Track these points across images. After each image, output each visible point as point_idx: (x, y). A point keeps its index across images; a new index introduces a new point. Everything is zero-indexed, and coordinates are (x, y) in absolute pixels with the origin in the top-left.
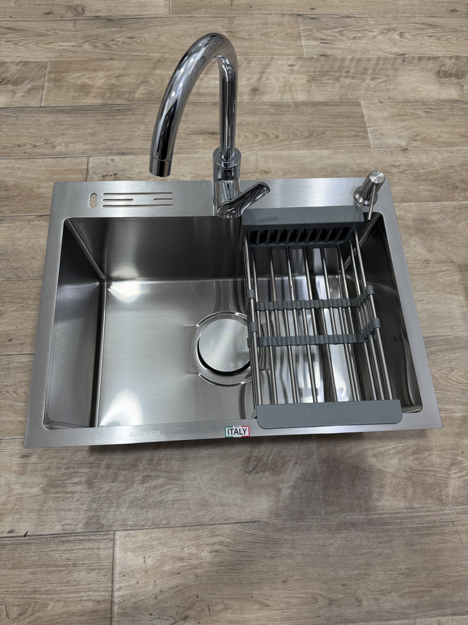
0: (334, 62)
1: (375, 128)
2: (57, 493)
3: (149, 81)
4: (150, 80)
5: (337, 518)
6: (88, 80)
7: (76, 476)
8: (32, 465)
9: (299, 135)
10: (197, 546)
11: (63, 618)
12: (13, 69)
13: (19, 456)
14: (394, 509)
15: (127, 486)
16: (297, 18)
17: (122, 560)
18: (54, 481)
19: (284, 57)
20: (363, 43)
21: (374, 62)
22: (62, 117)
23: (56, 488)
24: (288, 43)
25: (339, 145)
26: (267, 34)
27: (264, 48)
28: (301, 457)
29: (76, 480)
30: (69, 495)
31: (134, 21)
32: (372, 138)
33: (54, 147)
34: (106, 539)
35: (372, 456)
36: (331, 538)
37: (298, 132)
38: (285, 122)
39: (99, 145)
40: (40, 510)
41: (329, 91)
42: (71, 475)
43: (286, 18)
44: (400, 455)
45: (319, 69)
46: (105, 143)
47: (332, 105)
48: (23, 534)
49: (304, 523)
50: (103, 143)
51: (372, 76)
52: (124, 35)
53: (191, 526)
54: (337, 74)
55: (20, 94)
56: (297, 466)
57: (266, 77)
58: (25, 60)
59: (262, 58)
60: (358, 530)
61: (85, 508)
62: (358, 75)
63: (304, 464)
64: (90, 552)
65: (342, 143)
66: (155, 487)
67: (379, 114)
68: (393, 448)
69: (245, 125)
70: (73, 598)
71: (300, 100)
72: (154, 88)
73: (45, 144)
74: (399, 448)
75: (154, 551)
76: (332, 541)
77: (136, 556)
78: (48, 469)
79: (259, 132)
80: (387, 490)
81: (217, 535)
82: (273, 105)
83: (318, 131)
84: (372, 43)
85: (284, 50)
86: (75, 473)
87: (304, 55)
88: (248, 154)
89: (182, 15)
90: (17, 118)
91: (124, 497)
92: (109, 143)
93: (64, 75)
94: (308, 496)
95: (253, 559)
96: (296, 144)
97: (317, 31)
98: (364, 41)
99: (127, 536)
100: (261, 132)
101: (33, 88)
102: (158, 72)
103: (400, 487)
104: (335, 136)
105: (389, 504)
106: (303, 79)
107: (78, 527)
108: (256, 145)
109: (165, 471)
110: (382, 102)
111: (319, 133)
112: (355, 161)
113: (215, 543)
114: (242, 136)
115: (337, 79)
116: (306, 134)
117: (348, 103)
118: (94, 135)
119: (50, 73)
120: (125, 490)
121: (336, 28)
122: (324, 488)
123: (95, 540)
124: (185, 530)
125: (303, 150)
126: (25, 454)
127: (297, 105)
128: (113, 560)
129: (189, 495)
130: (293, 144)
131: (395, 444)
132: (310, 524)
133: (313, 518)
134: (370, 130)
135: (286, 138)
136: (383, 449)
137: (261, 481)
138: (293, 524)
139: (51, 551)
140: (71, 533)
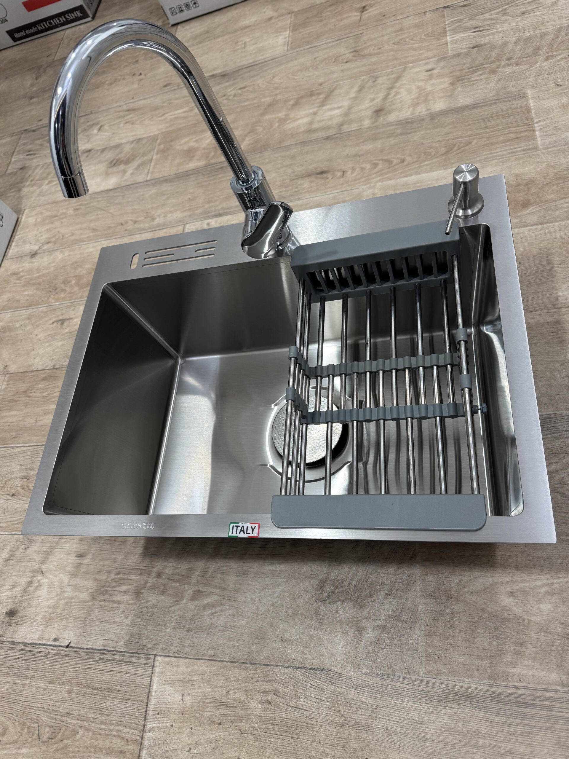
0: (489, 51)
1: (547, 122)
2: (104, 601)
3: (256, 130)
4: (257, 128)
5: (442, 683)
6: (195, 143)
7: (124, 584)
8: (85, 566)
9: (433, 154)
10: (246, 691)
11: (89, 752)
12: (127, 149)
13: (75, 555)
14: (539, 683)
15: (176, 601)
16: (443, 11)
17: (158, 693)
18: (103, 587)
19: (421, 62)
20: (536, 15)
21: (551, 36)
22: (166, 188)
23: (104, 595)
24: (428, 44)
25: (489, 156)
26: (402, 41)
27: (396, 59)
28: (397, 586)
29: (124, 588)
30: (115, 605)
31: (249, 69)
32: (541, 136)
33: (153, 219)
34: (145, 664)
35: (508, 594)
36: (432, 713)
37: (431, 150)
38: (415, 141)
39: (197, 210)
40: (85, 619)
41: (480, 89)
42: (120, 582)
43: (428, 15)
44: (557, 598)
45: (468, 65)
46: (203, 206)
47: (483, 105)
48: (66, 644)
49: (391, 683)
50: (200, 207)
51: (547, 55)
52: (236, 87)
53: (241, 663)
54: (494, 66)
55: (130, 172)
56: (390, 599)
57: (396, 91)
58: (139, 137)
59: (392, 71)
60: (475, 707)
61: (128, 622)
62: (525, 59)
63: (400, 597)
64: (127, 677)
65: (495, 151)
66: (205, 607)
67: (555, 102)
68: (545, 585)
69: (362, 155)
70: (102, 729)
71: (437, 110)
72: (261, 136)
73: (145, 218)
74: (556, 586)
75: (195, 689)
76: (431, 716)
77: (174, 691)
78: (99, 572)
79: (379, 160)
80: (530, 650)
81: (272, 681)
82: (401, 124)
83: (460, 143)
84: (550, 12)
85: (422, 54)
86: (124, 579)
87: (448, 53)
88: (363, 189)
89: (301, 49)
90: (123, 197)
91: (170, 615)
92: (206, 206)
93: (172, 143)
94: (402, 644)
95: (315, 723)
96: (427, 165)
97: (469, 20)
98: (538, 13)
99: (168, 663)
100: (382, 160)
101: (142, 164)
102: (267, 117)
103: (553, 648)
104: (484, 145)
105: (530, 674)
106: (445, 82)
107: (119, 644)
108: (373, 176)
109: (220, 588)
110: (561, 86)
111: (462, 145)
112: (512, 172)
113: (269, 691)
114: (357, 169)
115: (494, 72)
116: (443, 150)
117: (508, 97)
118: (193, 200)
119: (160, 144)
120: (173, 606)
121: (498, 8)
122: (426, 635)
123: (133, 663)
124: (234, 668)
125: (436, 170)
126: (80, 553)
127: (433, 116)
128: (149, 691)
129: (243, 622)
130: (423, 166)
131: (548, 579)
132: (401, 685)
133: (407, 678)
134: (538, 126)
135: (415, 160)
136: (528, 584)
137: (338, 615)
138: (376, 682)
139: (89, 668)
140: (112, 651)
